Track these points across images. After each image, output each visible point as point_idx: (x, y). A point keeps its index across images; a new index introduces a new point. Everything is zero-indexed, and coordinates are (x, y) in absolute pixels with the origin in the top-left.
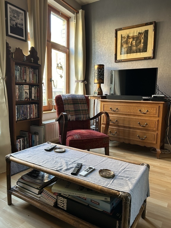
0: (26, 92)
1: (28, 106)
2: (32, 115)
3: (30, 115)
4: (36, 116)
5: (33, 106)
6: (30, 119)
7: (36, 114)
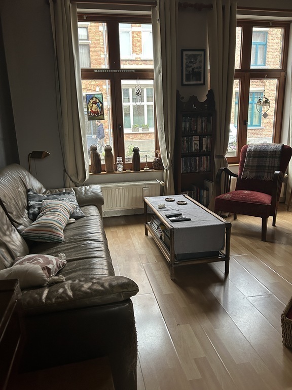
0: (195, 144)
1: (198, 158)
2: (202, 169)
3: (199, 168)
4: (207, 169)
5: (204, 159)
6: (198, 172)
7: (207, 166)
